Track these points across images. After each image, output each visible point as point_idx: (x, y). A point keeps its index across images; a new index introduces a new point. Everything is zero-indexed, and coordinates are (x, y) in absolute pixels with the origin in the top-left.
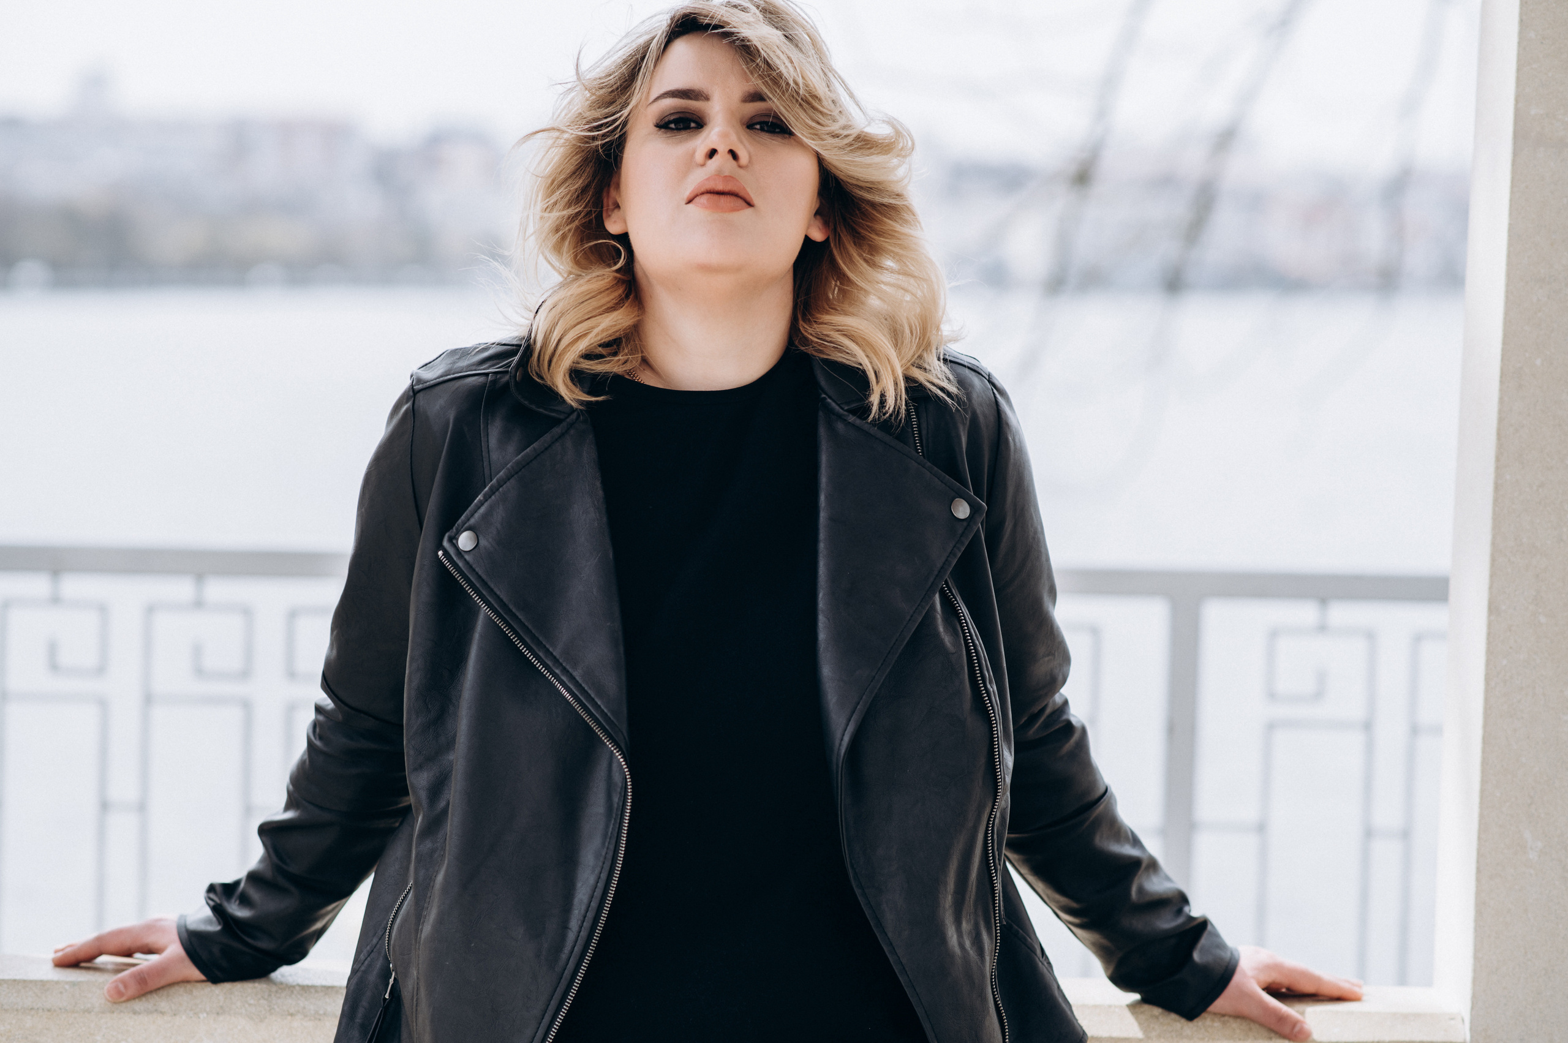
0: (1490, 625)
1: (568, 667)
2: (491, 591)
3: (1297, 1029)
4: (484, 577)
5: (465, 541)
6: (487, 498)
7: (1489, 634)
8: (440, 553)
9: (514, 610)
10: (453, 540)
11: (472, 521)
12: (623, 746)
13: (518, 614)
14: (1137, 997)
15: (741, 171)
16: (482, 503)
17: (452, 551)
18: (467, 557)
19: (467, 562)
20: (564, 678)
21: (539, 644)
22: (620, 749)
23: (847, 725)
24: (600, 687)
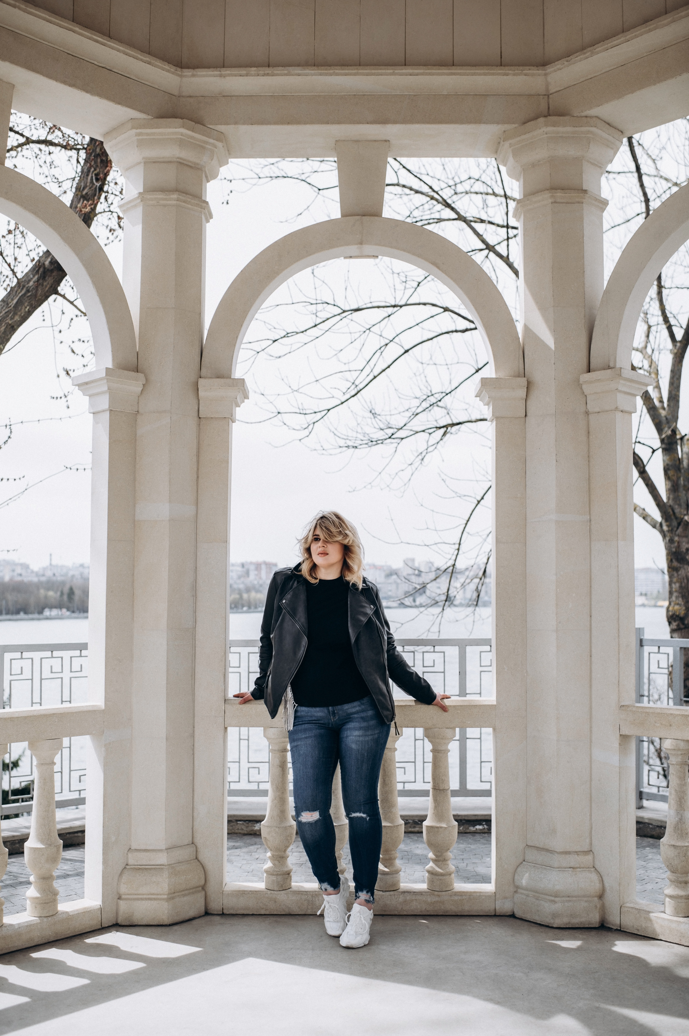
1: (298, 622)
2: (287, 609)
3: (447, 709)
4: (286, 606)
6: (287, 594)
8: (280, 603)
11: (285, 598)
12: (306, 635)
13: (291, 613)
15: (326, 548)
17: (282, 602)
18: (284, 603)
20: (298, 624)
21: (294, 618)
24: (303, 626)
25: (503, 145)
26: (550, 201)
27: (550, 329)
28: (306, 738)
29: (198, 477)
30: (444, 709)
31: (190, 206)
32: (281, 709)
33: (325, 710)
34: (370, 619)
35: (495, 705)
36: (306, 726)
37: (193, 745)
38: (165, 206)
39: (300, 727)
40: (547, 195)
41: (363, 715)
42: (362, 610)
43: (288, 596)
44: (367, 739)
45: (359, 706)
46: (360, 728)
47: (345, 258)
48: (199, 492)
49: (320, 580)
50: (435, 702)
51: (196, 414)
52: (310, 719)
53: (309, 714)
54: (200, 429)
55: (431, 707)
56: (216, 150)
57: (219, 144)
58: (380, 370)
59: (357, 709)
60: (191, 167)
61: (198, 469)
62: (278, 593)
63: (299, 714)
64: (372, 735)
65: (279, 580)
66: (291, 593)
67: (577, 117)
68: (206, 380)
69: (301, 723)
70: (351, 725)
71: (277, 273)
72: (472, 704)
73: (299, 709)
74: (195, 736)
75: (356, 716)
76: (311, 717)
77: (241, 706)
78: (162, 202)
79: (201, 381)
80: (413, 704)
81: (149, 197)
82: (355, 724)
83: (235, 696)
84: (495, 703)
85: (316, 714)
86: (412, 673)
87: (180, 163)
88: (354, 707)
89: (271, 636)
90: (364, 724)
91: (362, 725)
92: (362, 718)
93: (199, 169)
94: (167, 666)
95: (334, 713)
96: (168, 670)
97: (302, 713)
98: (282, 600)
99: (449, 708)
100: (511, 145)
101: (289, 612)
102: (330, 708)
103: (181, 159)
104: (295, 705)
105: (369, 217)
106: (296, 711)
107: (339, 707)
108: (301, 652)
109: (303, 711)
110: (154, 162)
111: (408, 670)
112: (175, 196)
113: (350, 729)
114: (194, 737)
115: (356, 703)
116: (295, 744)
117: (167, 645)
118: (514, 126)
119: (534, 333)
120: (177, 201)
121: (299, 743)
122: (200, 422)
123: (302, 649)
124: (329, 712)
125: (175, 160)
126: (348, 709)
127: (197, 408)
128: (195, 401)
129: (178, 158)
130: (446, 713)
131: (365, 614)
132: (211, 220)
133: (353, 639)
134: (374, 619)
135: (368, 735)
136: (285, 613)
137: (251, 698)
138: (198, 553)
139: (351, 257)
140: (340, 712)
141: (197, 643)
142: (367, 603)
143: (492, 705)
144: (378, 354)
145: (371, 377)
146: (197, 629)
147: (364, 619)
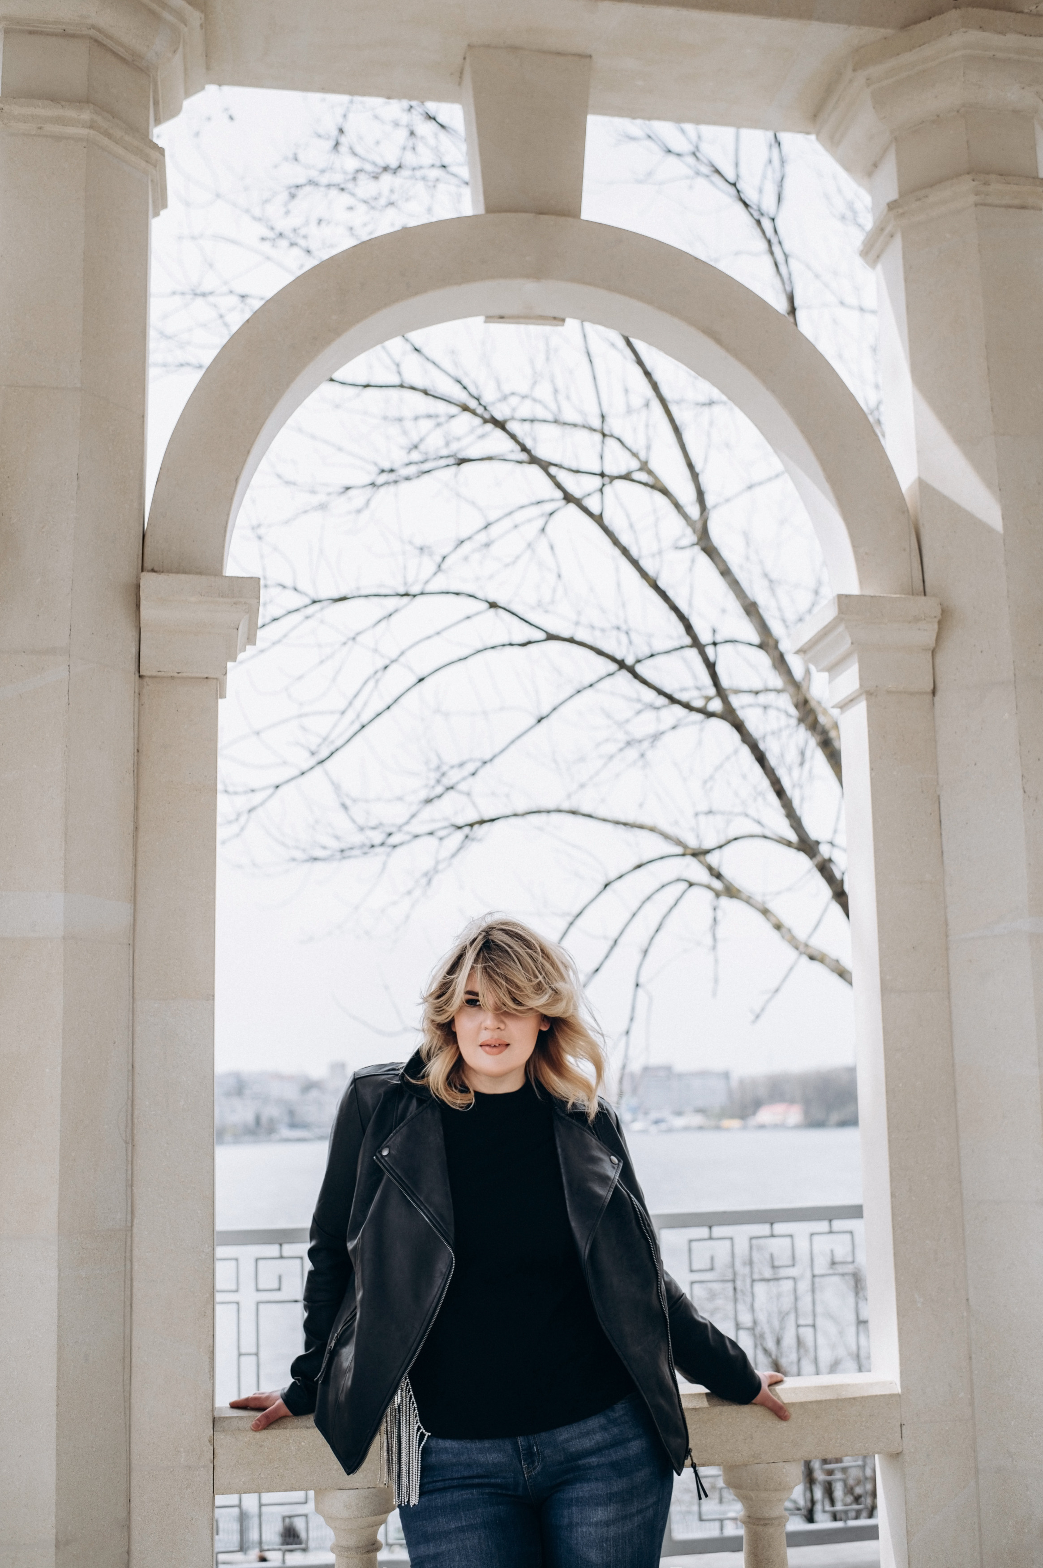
0: (892, 1203)
1: (427, 1206)
2: (394, 1171)
3: (786, 1413)
4: (391, 1165)
5: (385, 1153)
6: (394, 1135)
7: (892, 1207)
8: (374, 1157)
9: (404, 1179)
10: (380, 1152)
11: (388, 1144)
12: (451, 1243)
13: (405, 1181)
14: (708, 1391)
15: (503, 1032)
16: (392, 1137)
17: (379, 1156)
18: (386, 1159)
19: (385, 1161)
20: (425, 1211)
21: (414, 1194)
22: (450, 1245)
23: (586, 1246)
24: (441, 1216)
25: (851, 81)
26: (972, 199)
27: (989, 485)
28: (461, 1530)
29: (136, 829)
30: (779, 1412)
31: (120, 151)
32: (378, 1445)
33: (508, 1446)
34: (616, 1190)
35: (898, 1395)
36: (457, 1496)
37: (128, 1553)
38: (58, 138)
39: (438, 1500)
40: (966, 185)
41: (616, 1455)
42: (596, 1168)
43: (396, 1138)
44: (628, 1526)
45: (604, 1428)
46: (610, 1499)
47: (489, 319)
48: (139, 868)
49: (478, 1094)
50: (759, 1398)
51: (132, 667)
52: (466, 1474)
53: (464, 1458)
54: (141, 705)
55: (746, 1409)
56: (186, 29)
57: (195, 17)
58: (373, 715)
59: (598, 1437)
60: (123, 60)
61: (136, 808)
62: (369, 1130)
63: (433, 1459)
64: (640, 1512)
65: (368, 1096)
66: (404, 1130)
67: (1030, 14)
68: (161, 577)
69: (439, 1485)
70: (583, 1490)
71: (337, 331)
72: (845, 1394)
73: (433, 1443)
74: (134, 1525)
75: (594, 1460)
76: (469, 1466)
77: (258, 1435)
78: (50, 128)
79: (148, 581)
80: (704, 1403)
81: (17, 110)
82: (593, 1485)
83: (235, 1406)
84: (898, 1390)
85: (481, 1458)
86: (705, 1325)
87: (96, 41)
88: (588, 1433)
89: (350, 1246)
90: (619, 1485)
91: (615, 1489)
92: (614, 1465)
93: (142, 70)
94: (59, 1338)
95: (530, 1455)
96: (60, 1347)
97: (444, 1457)
98: (379, 1149)
99: (791, 1410)
100: (869, 81)
101: (399, 1179)
102: (521, 1441)
103: (99, 30)
104: (422, 1435)
105: (553, 217)
106: (425, 1453)
107: (544, 1435)
108: (435, 1290)
109: (446, 1450)
110: (31, 33)
111: (696, 1317)
112: (86, 115)
113: (581, 1502)
114: (129, 1527)
115: (594, 1423)
116: (430, 1549)
117: (60, 1278)
118: (882, 32)
119: (943, 498)
120: (91, 127)
121: (444, 1547)
122: (141, 687)
123: (438, 1281)
124: (516, 1449)
125: (85, 32)
126: (567, 1441)
127: (134, 650)
128: (132, 634)
129: (93, 27)
130: (784, 1424)
131: (604, 1179)
132: (163, 213)
133: (584, 1249)
134: (624, 1190)
135: (632, 1515)
136: (389, 1180)
137: (285, 1410)
138: (138, 1029)
139: (502, 317)
140: (548, 1452)
141: (136, 1267)
142: (601, 1150)
143: (892, 1396)
144: (371, 684)
145: (357, 726)
146: (135, 1230)
147: (605, 1193)
